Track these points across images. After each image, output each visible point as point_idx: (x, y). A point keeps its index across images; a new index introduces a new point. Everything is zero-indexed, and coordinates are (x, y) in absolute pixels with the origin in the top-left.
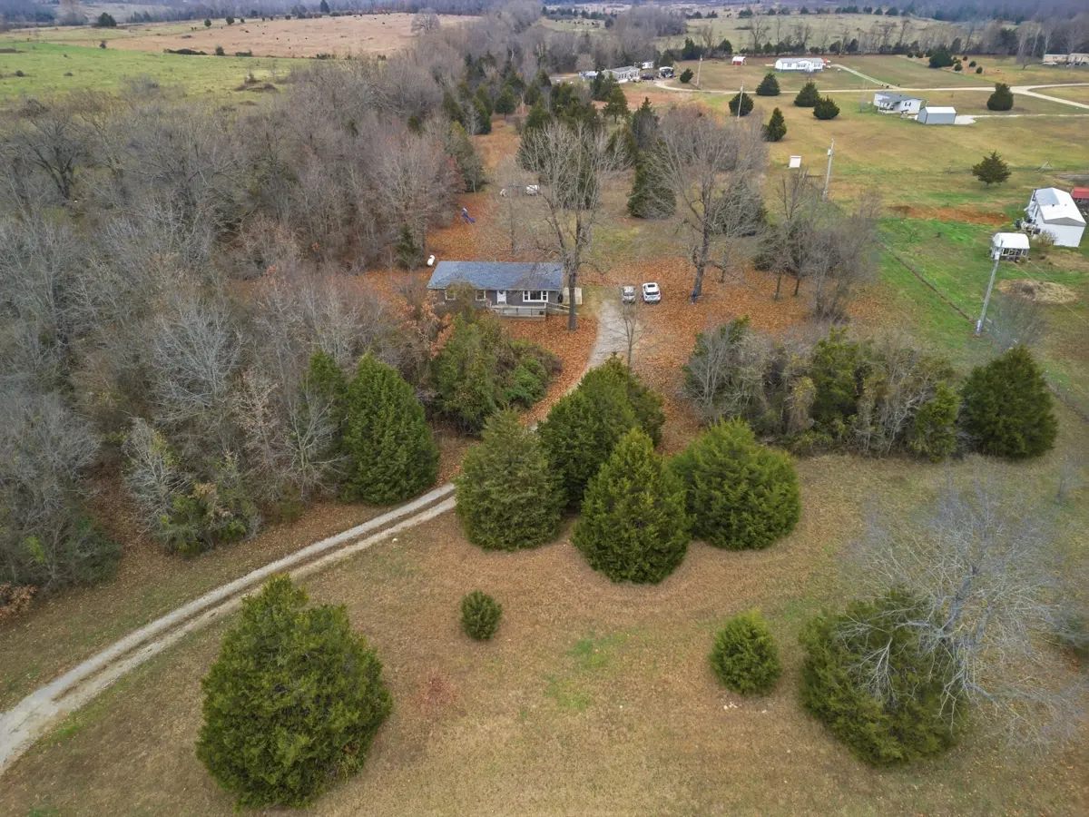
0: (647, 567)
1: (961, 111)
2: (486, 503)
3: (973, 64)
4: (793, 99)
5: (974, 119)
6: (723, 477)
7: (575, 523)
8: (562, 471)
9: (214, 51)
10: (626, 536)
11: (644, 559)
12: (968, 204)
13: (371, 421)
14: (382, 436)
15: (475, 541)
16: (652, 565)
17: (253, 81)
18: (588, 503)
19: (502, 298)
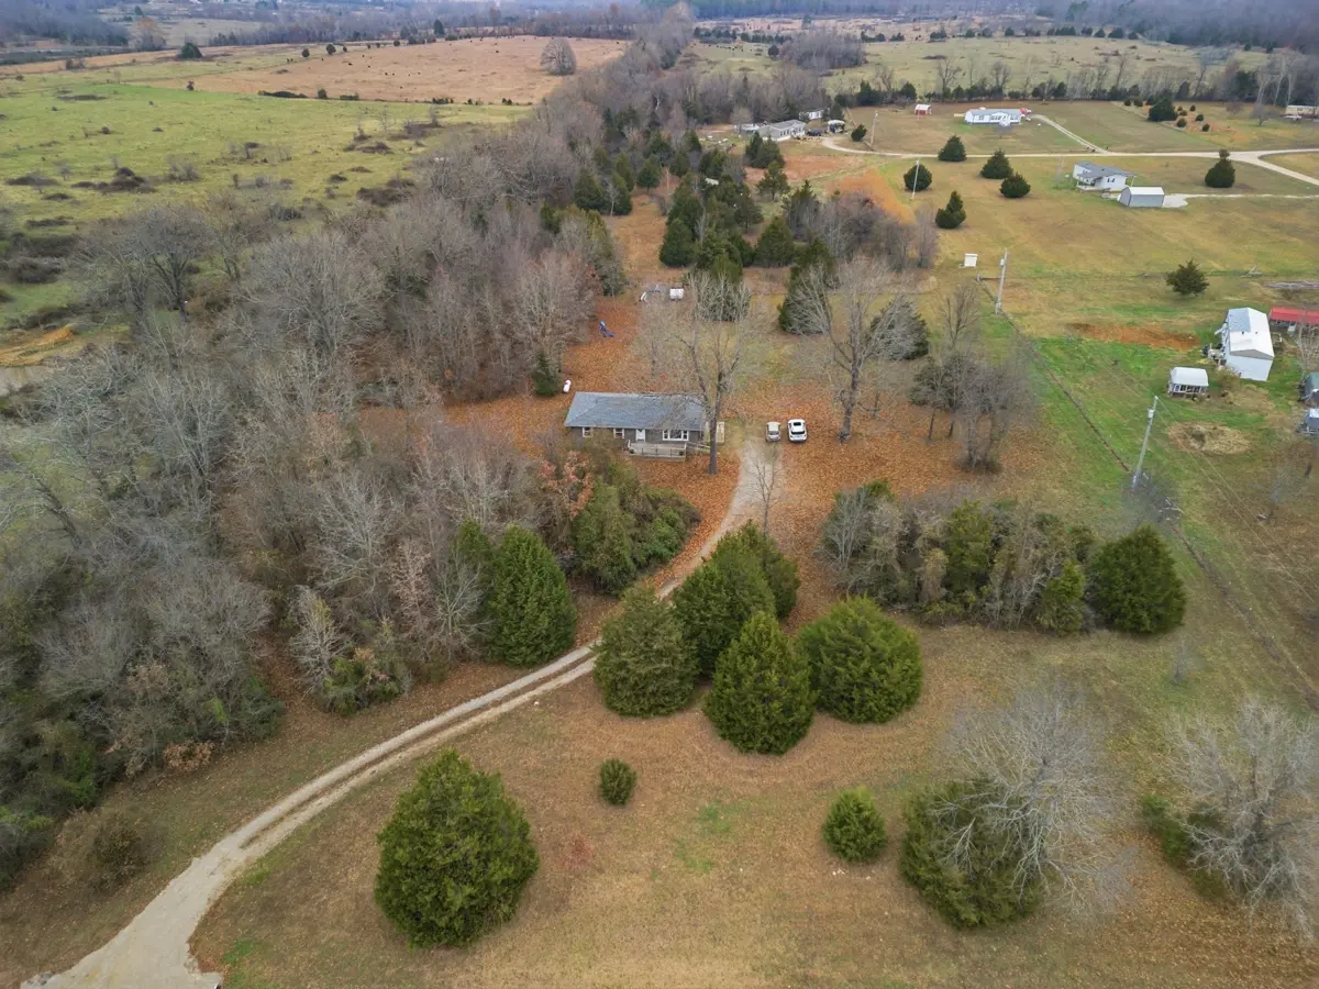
0: (772, 739)
1: (1168, 190)
2: (623, 673)
3: (1200, 118)
4: (980, 167)
5: (1187, 200)
6: (848, 654)
7: (707, 692)
8: (695, 642)
9: (317, 95)
10: (753, 711)
11: (770, 732)
12: (1156, 321)
13: (515, 587)
14: (526, 602)
15: (611, 706)
16: (777, 738)
17: (362, 138)
18: (718, 676)
19: (641, 435)
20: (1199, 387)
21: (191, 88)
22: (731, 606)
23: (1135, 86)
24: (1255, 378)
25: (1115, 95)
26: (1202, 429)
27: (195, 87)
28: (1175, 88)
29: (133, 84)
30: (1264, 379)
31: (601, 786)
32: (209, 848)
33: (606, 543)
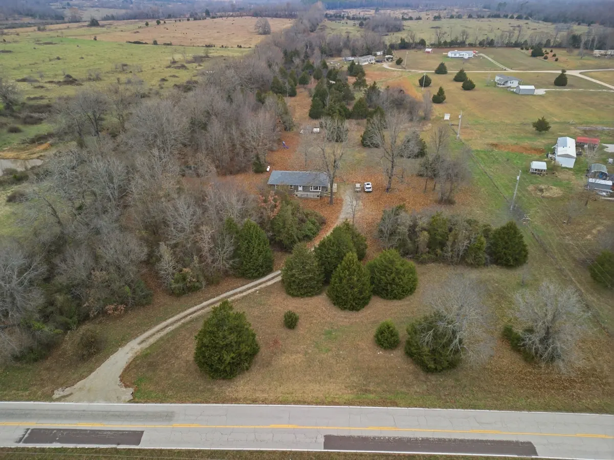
0: (354, 304)
1: (537, 87)
2: (293, 279)
3: (554, 55)
4: (453, 77)
5: (546, 91)
6: (386, 271)
7: (328, 288)
8: (323, 267)
9: (153, 43)
10: (347, 292)
11: (354, 301)
12: (527, 143)
15: (289, 294)
16: (356, 303)
17: (174, 62)
18: (333, 280)
19: (300, 189)
20: (542, 170)
21: (95, 39)
22: (339, 253)
23: (526, 41)
24: (568, 167)
25: (517, 45)
26: (543, 187)
27: (97, 38)
28: (544, 42)
29: (69, 37)
30: (572, 167)
31: (284, 321)
32: (126, 344)
33: (286, 229)
